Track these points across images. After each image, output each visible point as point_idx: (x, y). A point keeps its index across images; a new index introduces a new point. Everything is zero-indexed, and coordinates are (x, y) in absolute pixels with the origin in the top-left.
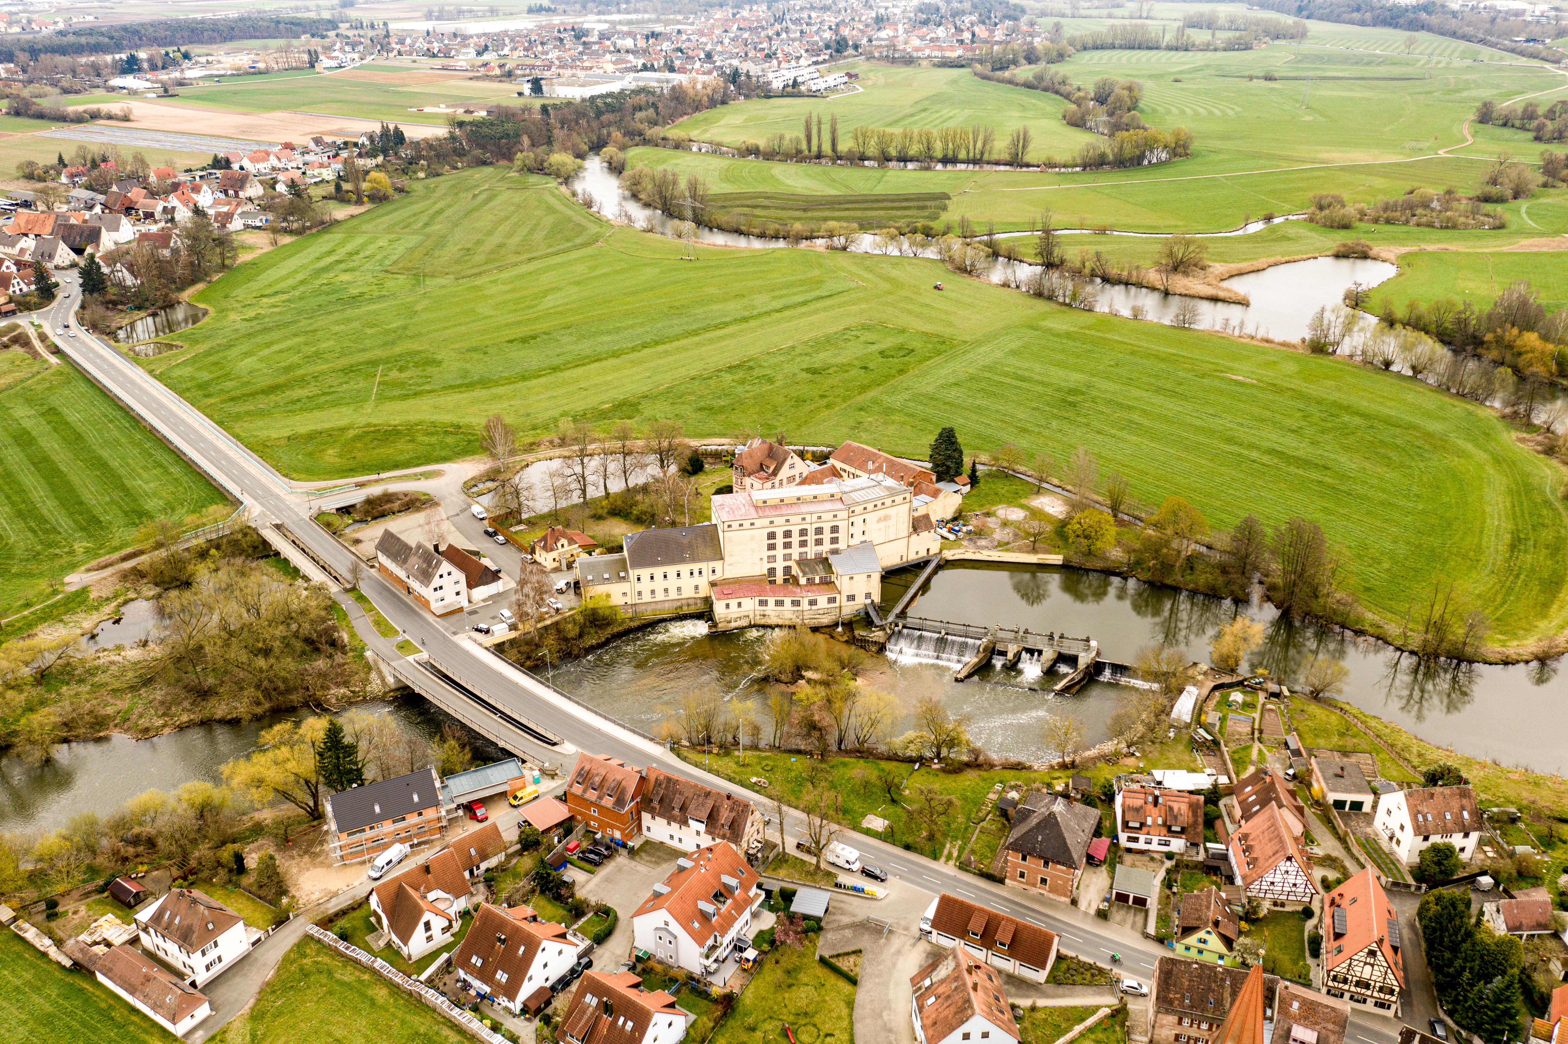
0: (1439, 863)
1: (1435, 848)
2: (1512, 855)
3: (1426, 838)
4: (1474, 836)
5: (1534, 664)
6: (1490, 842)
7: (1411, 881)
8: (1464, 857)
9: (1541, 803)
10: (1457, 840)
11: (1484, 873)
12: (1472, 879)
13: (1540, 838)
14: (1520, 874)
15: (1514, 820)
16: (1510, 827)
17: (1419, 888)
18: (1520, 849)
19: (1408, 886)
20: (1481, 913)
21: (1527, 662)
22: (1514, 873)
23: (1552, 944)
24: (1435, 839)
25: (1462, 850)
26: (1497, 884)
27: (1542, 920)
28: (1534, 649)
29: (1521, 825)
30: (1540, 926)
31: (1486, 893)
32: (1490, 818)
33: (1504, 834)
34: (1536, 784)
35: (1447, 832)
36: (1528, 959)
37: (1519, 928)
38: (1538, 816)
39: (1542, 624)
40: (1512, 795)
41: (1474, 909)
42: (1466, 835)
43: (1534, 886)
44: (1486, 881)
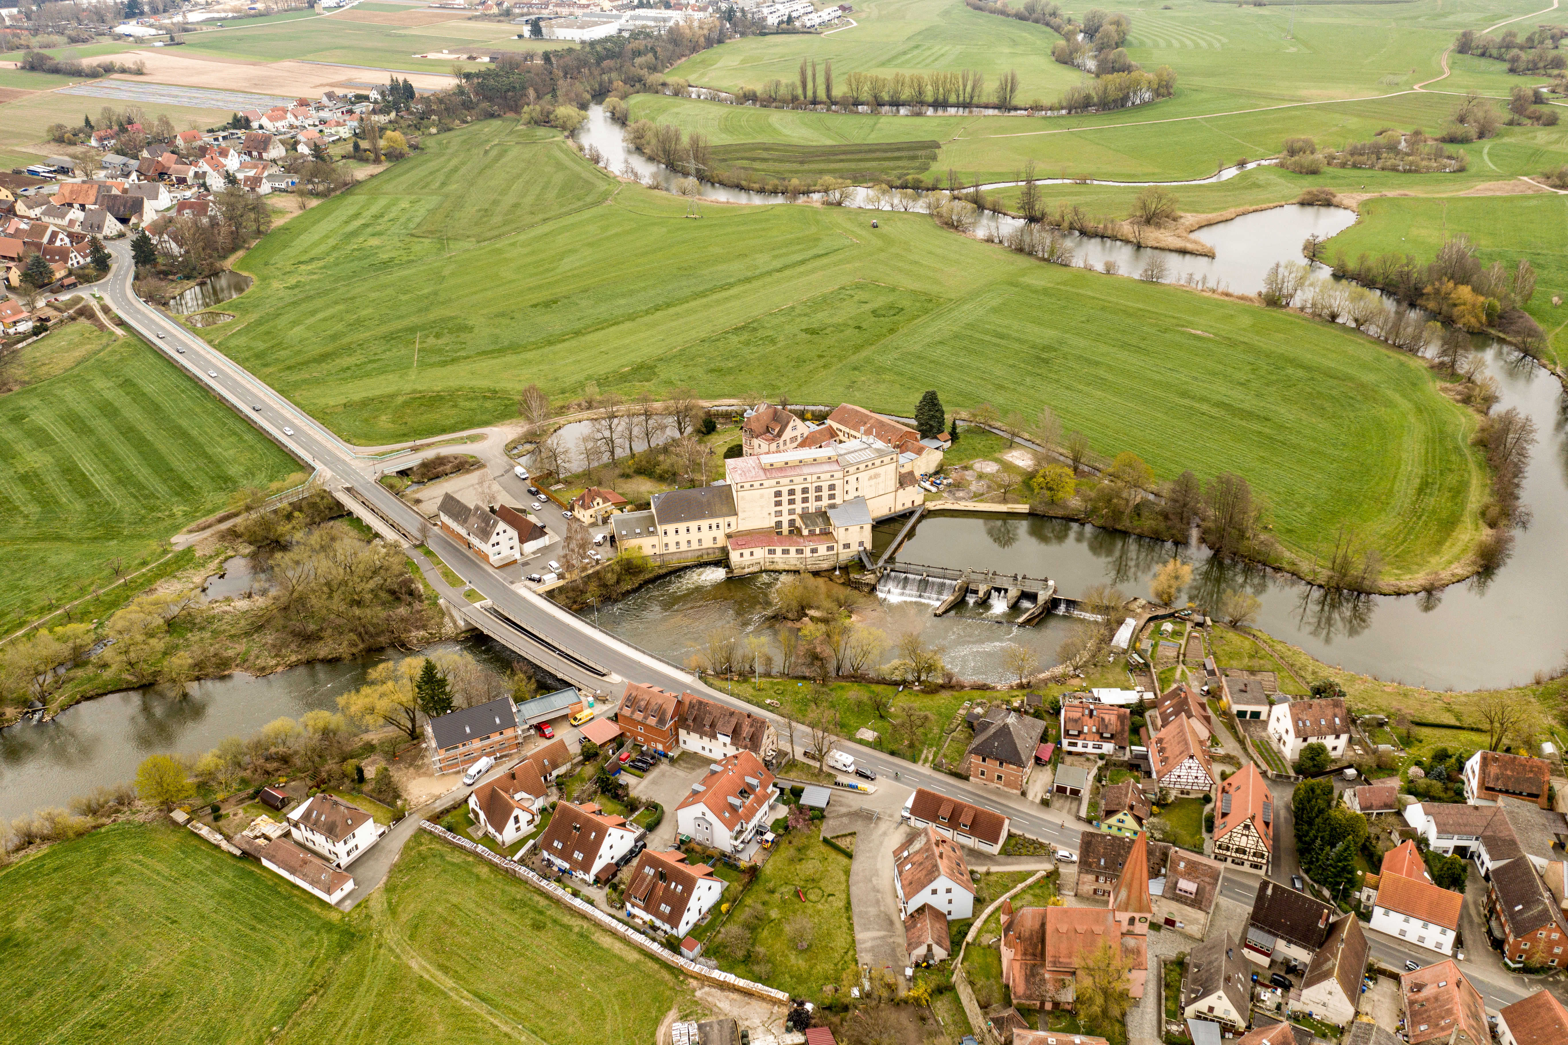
0: (1313, 759)
1: (1310, 748)
2: (1375, 752)
3: (1305, 740)
4: (1344, 738)
5: (1423, 594)
6: (1360, 742)
7: (1292, 773)
8: (1333, 755)
9: (1405, 711)
10: (1329, 742)
11: (1350, 766)
12: (1340, 771)
13: (1401, 739)
14: (1379, 766)
15: (1381, 724)
16: (1377, 731)
17: (1297, 779)
18: (1382, 747)
19: (1289, 777)
20: (1341, 796)
21: (1416, 593)
22: (1374, 766)
23: (1392, 819)
24: (1312, 740)
25: (1335, 748)
26: (1360, 774)
27: (1388, 801)
28: (1423, 582)
29: (1387, 729)
30: (1386, 806)
31: (1351, 782)
32: (1363, 723)
33: (1372, 735)
34: (1405, 695)
35: (1322, 734)
36: (1373, 831)
37: (1370, 808)
38: (1401, 720)
39: (1434, 560)
40: (1384, 704)
41: (1336, 794)
42: (1338, 737)
43: (1389, 776)
44: (1351, 772)
